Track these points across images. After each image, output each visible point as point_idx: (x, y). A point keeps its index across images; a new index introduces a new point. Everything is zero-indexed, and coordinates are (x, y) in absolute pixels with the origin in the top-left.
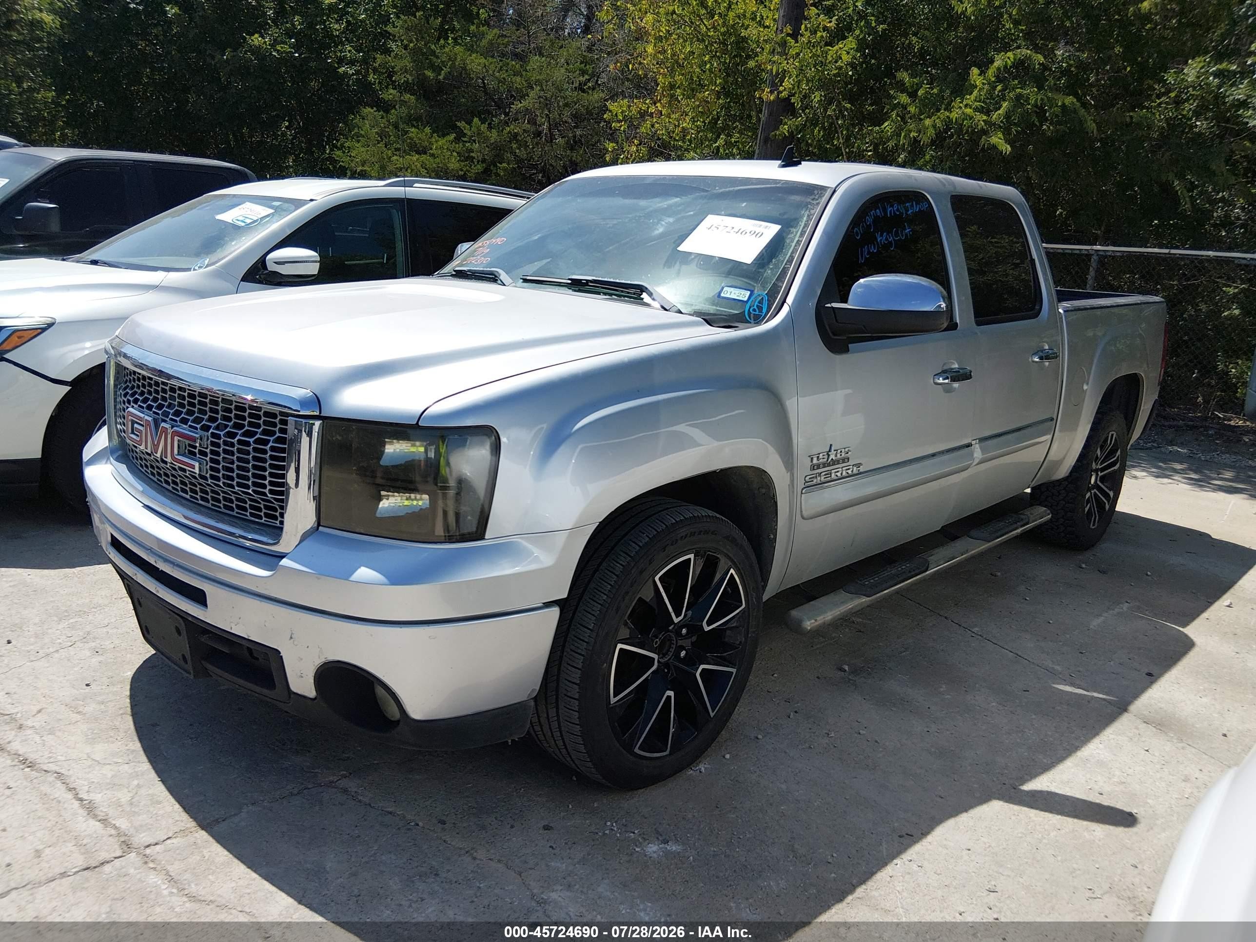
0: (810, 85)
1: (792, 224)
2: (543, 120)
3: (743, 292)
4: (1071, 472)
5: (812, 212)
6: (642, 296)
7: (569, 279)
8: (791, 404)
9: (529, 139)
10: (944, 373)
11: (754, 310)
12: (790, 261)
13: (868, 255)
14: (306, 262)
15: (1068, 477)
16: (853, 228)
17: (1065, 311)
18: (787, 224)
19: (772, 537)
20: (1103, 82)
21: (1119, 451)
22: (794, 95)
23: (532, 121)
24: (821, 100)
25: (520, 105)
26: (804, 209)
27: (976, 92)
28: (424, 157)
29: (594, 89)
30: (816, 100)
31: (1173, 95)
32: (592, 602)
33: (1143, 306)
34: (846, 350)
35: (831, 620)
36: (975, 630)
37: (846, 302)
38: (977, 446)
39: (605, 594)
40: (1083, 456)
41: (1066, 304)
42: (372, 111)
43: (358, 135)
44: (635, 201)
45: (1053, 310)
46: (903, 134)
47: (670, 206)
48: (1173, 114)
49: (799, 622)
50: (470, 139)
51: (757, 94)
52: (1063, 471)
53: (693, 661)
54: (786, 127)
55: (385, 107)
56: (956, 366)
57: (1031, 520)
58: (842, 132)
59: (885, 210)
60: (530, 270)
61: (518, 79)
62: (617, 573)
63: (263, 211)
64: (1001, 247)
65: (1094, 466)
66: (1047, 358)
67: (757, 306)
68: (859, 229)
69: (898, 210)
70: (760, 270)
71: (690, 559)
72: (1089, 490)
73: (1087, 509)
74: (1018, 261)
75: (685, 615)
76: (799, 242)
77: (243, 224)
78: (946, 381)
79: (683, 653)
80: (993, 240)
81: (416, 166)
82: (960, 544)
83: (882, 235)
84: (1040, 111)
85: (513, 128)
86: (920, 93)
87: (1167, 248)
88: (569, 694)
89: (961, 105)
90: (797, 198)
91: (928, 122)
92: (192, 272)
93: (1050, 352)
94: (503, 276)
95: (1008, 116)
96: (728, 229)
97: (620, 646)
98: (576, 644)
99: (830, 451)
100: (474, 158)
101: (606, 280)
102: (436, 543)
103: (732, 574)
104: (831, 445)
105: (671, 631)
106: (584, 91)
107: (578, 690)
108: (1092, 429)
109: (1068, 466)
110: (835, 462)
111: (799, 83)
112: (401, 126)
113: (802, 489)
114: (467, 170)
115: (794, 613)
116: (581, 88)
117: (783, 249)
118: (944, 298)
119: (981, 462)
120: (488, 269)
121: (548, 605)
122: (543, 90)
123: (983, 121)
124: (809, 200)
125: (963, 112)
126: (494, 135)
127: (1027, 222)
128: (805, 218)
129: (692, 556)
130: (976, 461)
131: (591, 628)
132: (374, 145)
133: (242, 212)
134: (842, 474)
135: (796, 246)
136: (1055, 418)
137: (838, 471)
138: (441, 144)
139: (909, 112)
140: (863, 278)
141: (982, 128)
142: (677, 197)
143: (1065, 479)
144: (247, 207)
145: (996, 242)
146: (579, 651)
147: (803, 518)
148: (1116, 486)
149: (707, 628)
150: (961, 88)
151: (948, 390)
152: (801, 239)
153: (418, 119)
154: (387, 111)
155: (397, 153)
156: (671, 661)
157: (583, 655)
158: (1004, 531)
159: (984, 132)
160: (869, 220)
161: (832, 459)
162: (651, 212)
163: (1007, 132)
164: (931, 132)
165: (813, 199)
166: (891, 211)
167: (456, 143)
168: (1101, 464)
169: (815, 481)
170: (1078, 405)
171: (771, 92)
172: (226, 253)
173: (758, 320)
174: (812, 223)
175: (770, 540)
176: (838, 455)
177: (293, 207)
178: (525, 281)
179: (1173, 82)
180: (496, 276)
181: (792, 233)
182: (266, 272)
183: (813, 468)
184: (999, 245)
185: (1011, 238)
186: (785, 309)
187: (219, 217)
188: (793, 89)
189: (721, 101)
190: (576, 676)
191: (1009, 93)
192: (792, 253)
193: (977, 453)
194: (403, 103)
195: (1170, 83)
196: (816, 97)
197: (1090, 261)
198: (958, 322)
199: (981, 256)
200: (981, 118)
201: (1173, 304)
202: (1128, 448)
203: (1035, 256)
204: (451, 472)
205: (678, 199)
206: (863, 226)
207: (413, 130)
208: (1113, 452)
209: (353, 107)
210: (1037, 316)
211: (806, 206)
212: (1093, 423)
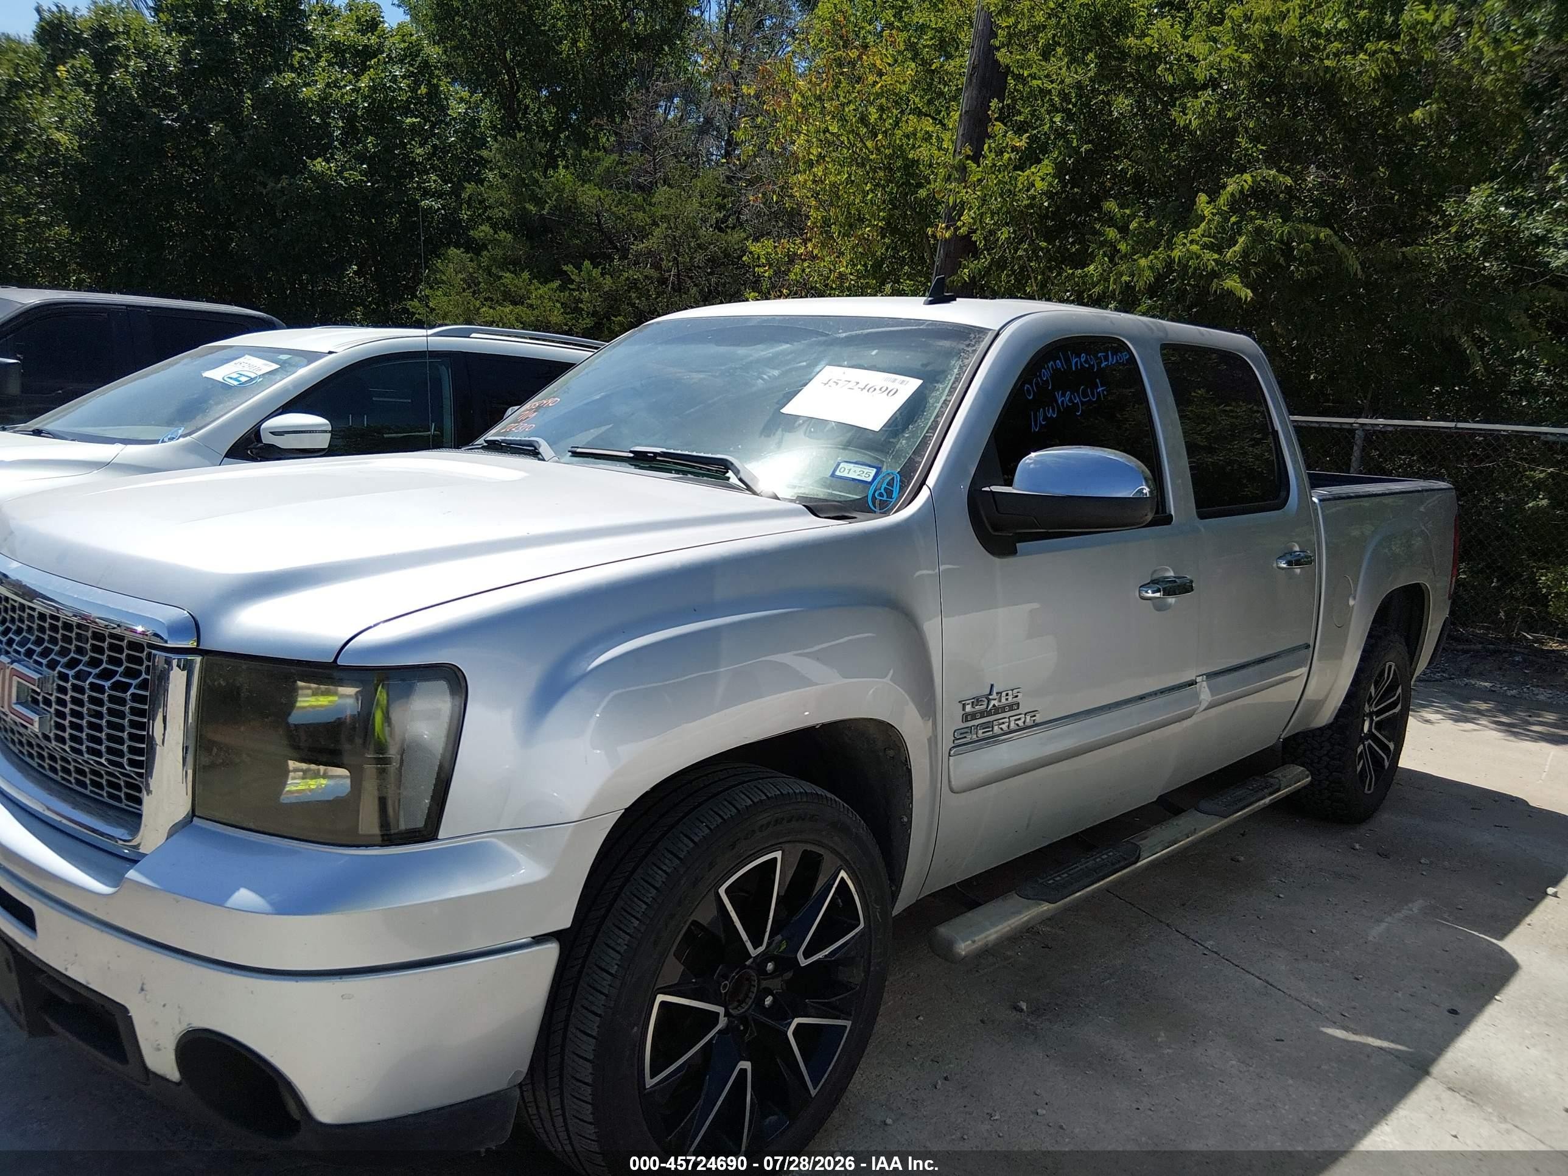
0: (996, 218)
1: (937, 378)
2: (671, 264)
3: (867, 469)
4: (1337, 717)
5: (966, 362)
6: (727, 475)
7: (631, 452)
8: (931, 628)
9: (652, 288)
10: (1155, 583)
11: (881, 495)
12: (934, 428)
13: (1043, 420)
14: (315, 432)
15: (1332, 724)
16: (1023, 385)
17: (1320, 500)
18: (931, 378)
19: (905, 819)
20: (1365, 213)
21: (1400, 688)
22: (975, 232)
23: (657, 266)
24: (1010, 237)
25: (642, 246)
26: (955, 358)
27: (1204, 224)
28: (519, 309)
29: (733, 228)
30: (1003, 237)
31: (1453, 229)
32: (616, 931)
33: (1425, 494)
34: (1013, 552)
35: (997, 939)
36: (1209, 944)
37: (1009, 483)
38: (1205, 683)
39: (637, 919)
40: (1351, 696)
41: (1323, 491)
42: (458, 252)
43: (438, 282)
44: (732, 349)
45: (1305, 499)
46: (1112, 279)
47: (776, 356)
48: (1455, 253)
49: (950, 944)
50: (579, 286)
51: (930, 231)
52: (1326, 716)
53: (783, 1013)
54: (966, 271)
55: (475, 248)
56: (1171, 574)
57: (1282, 786)
58: (1036, 279)
59: (1068, 361)
60: (582, 440)
61: (641, 214)
62: (657, 885)
63: (265, 366)
64: (1237, 418)
65: (1367, 709)
66: (1298, 563)
67: (885, 489)
68: (1032, 386)
69: (1086, 361)
70: (891, 440)
71: (775, 859)
72: (1362, 740)
73: (1359, 768)
74: (1259, 436)
75: (769, 945)
76: (946, 403)
77: (236, 383)
78: (1158, 595)
79: (769, 1000)
80: (1228, 408)
81: (509, 319)
82: (1184, 822)
83: (1063, 395)
84: (1286, 247)
85: (634, 274)
86: (1133, 225)
87: (1453, 421)
88: (578, 1076)
89: (1185, 241)
90: (946, 344)
91: (1143, 262)
92: (160, 445)
93: (1302, 554)
94: (544, 448)
95: (1245, 253)
96: (850, 385)
97: (660, 998)
98: (591, 998)
99: (990, 694)
100: (583, 310)
101: (679, 452)
102: (358, 846)
103: (842, 878)
104: (992, 686)
105: (749, 967)
106: (721, 230)
107: (590, 1071)
108: (1362, 659)
109: (1332, 708)
110: (997, 710)
111: (981, 218)
112: (494, 270)
113: (950, 750)
114: (573, 325)
115: (943, 930)
116: (719, 227)
117: (923, 412)
118: (1146, 480)
119: (1211, 706)
120: (527, 439)
121: (539, 940)
122: (671, 228)
123: (1214, 260)
124: (962, 346)
125: (1187, 250)
126: (608, 282)
127: (1265, 379)
128: (956, 371)
129: (778, 855)
130: (1204, 705)
131: (613, 972)
132: (458, 294)
133: (239, 368)
134: (1009, 726)
135: (942, 407)
136: (1312, 644)
137: (1006, 721)
138: (543, 293)
139: (1119, 251)
140: (1035, 451)
141: (1213, 270)
142: (787, 343)
143: (1329, 726)
144: (246, 361)
145: (1231, 411)
146: (594, 1008)
147: (952, 791)
148: (1399, 738)
149: (804, 962)
150: (1185, 218)
151: (1160, 606)
152: (949, 398)
153: (515, 262)
154: (478, 253)
155: (489, 303)
156: (750, 1011)
157: (600, 1016)
158: (1245, 803)
159: (1214, 275)
160: (1046, 374)
161: (994, 706)
162: (751, 362)
163: (1244, 276)
164: (1149, 276)
165: (968, 345)
166: (1076, 362)
167: (561, 292)
168: (1377, 705)
169: (969, 737)
170: (1343, 627)
171: (947, 228)
172: (209, 420)
173: (885, 508)
174: (965, 378)
175: (903, 824)
176: (1003, 700)
177: (305, 361)
178: (575, 454)
179: (1453, 214)
180: (536, 449)
181: (938, 389)
182: (260, 445)
183: (966, 717)
184: (1234, 414)
185: (1250, 406)
186: (925, 494)
187: (208, 374)
188: (974, 223)
189: (887, 240)
190: (588, 1047)
191: (1246, 225)
192: (937, 416)
193: (1205, 694)
194: (498, 243)
195: (1450, 214)
196: (1004, 234)
197: (1354, 437)
198: (1173, 513)
199: (1209, 429)
200: (1210, 257)
201: (1462, 490)
202: (1412, 683)
203: (1278, 426)
204: (391, 734)
205: (788, 345)
206: (1037, 384)
207: (508, 275)
208: (1392, 689)
209: (435, 248)
210: (1285, 504)
211: (958, 354)
212: (1364, 651)
